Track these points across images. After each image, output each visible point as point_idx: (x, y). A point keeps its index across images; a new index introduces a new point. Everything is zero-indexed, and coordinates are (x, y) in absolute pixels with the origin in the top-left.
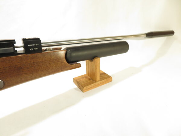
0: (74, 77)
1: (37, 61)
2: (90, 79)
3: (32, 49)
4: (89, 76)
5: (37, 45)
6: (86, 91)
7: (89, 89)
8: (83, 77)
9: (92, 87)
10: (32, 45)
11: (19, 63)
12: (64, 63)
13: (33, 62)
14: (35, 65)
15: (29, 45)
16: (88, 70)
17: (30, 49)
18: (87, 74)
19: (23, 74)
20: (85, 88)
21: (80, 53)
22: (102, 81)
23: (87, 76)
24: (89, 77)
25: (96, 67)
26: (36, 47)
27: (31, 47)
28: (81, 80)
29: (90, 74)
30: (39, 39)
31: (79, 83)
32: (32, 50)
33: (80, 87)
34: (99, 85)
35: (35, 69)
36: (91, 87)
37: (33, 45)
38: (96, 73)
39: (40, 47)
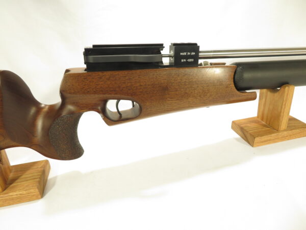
0: (234, 120)
1: (190, 80)
2: (265, 126)
3: (185, 60)
4: (262, 119)
5: (193, 53)
6: (258, 146)
7: (265, 141)
8: (251, 120)
9: (270, 140)
10: (185, 54)
11: (165, 79)
12: (230, 89)
13: (184, 81)
14: (186, 87)
15: (181, 54)
16: (261, 110)
17: (182, 61)
18: (258, 117)
19: (169, 99)
20: (257, 139)
21: (259, 74)
22: (290, 132)
23: (259, 119)
24: (264, 123)
25: (284, 104)
26: (191, 57)
27: (184, 57)
28: (249, 125)
29: (267, 117)
30: (196, 44)
31: (245, 130)
32: (184, 62)
33: (245, 136)
34: (284, 138)
35: (186, 93)
36: (269, 138)
37: (187, 54)
38: (282, 114)
39: (197, 58)
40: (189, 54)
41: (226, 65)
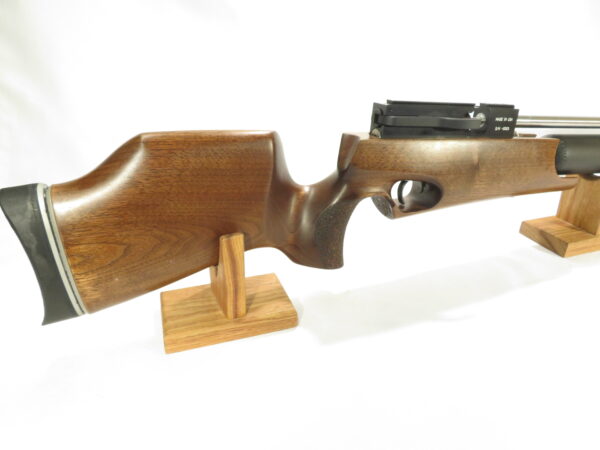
2: (573, 228)
3: (499, 129)
5: (511, 120)
10: (502, 119)
15: (497, 119)
17: (496, 129)
18: (558, 215)
23: (561, 220)
24: (570, 224)
26: (507, 124)
27: (499, 124)
28: (551, 227)
30: (512, 107)
31: (549, 234)
32: (498, 131)
33: (550, 243)
35: (499, 175)
39: (513, 125)
40: (505, 119)
41: (537, 138)
